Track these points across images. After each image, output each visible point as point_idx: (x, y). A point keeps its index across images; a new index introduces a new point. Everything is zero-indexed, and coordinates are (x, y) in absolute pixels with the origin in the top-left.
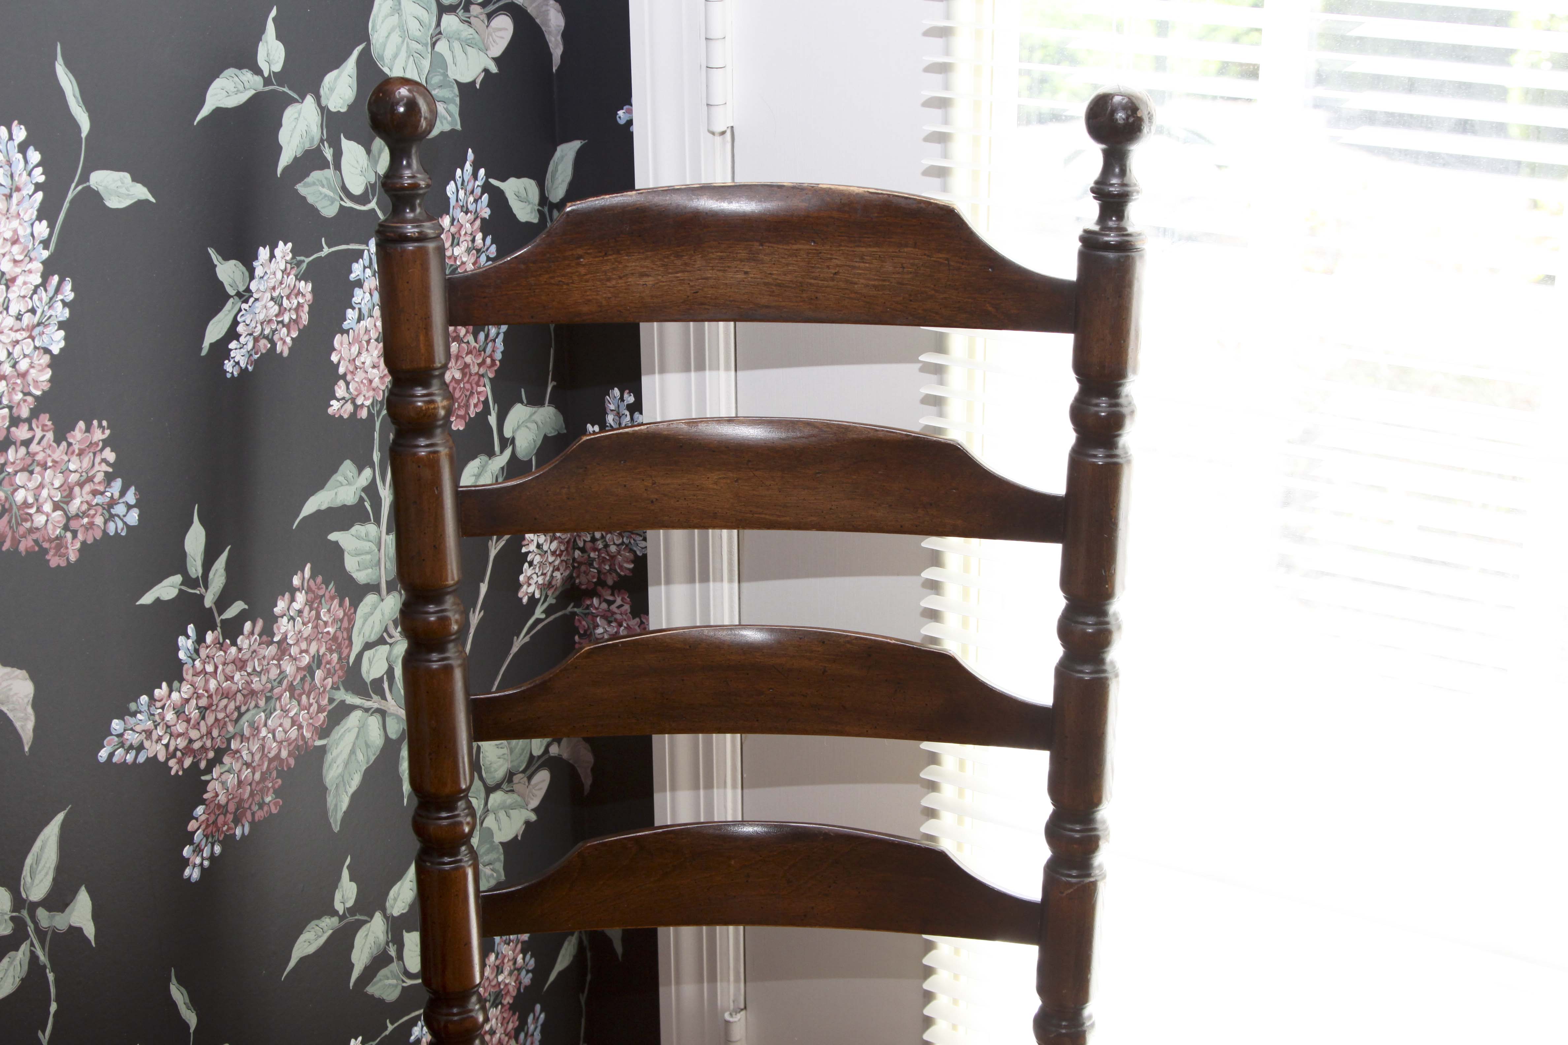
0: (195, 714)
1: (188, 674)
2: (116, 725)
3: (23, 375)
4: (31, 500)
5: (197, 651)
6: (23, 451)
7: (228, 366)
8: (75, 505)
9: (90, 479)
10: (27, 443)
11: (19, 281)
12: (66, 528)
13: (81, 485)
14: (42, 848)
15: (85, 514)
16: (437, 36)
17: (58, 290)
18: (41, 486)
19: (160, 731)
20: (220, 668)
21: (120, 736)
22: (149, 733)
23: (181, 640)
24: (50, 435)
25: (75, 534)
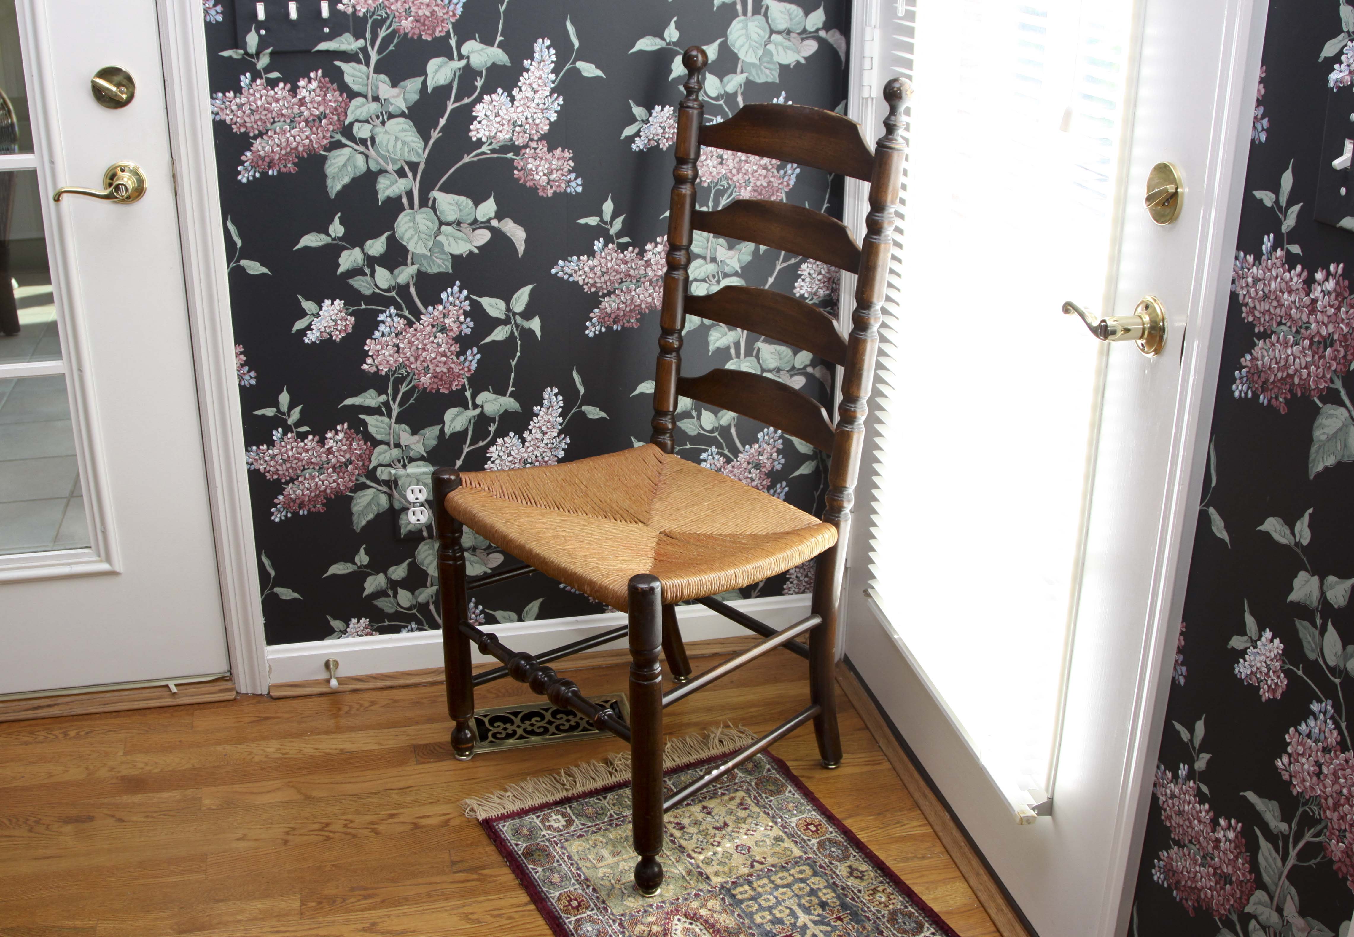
0: (599, 273)
1: (598, 255)
2: (561, 262)
3: (537, 125)
4: (534, 169)
5: (603, 249)
6: (533, 151)
7: (634, 146)
8: (553, 176)
9: (562, 170)
10: (535, 149)
11: (540, 92)
12: (548, 183)
13: (557, 170)
14: (521, 294)
15: (557, 181)
16: (768, 42)
17: (556, 99)
18: (539, 165)
19: (581, 273)
20: (614, 260)
21: (562, 267)
22: (576, 272)
23: (596, 242)
24: (545, 149)
25: (552, 187)
